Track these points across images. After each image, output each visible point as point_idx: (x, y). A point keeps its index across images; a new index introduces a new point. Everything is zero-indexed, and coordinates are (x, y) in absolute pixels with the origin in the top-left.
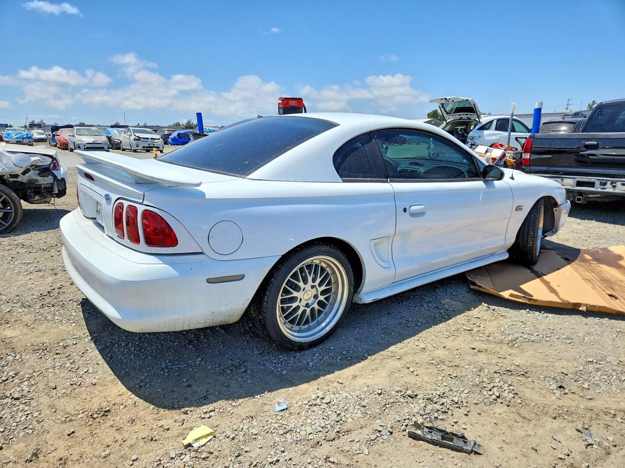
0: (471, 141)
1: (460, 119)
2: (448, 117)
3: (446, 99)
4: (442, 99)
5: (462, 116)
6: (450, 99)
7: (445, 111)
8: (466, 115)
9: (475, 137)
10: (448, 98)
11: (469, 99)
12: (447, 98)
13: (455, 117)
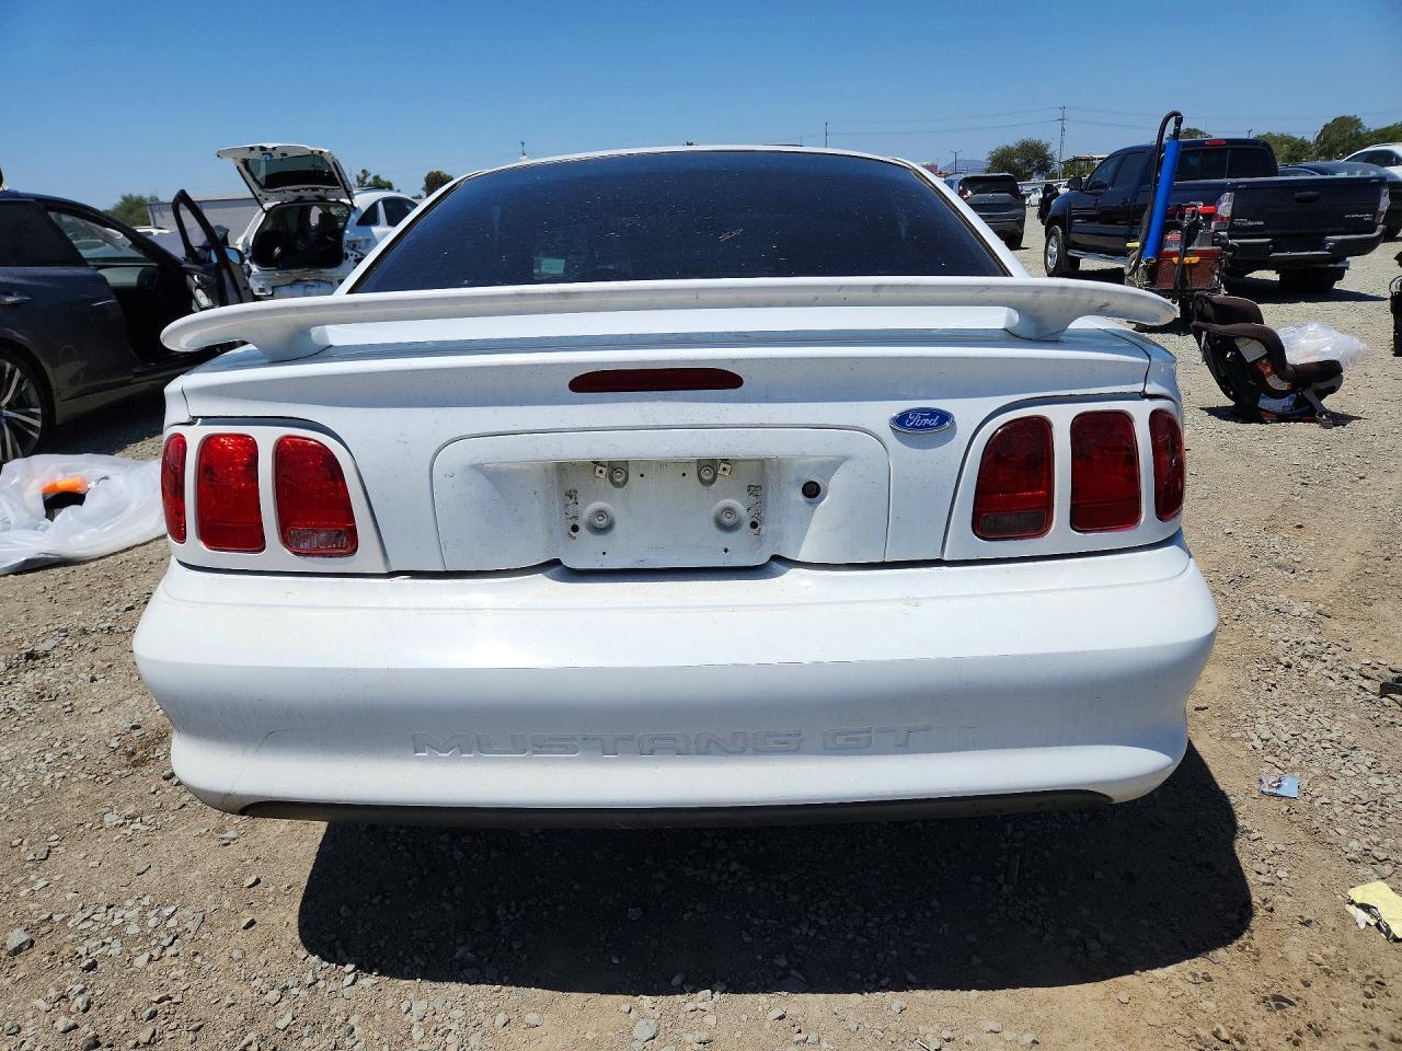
0: (354, 253)
1: (296, 201)
2: (264, 195)
3: (263, 149)
4: (252, 149)
5: (302, 193)
6: (274, 148)
7: (255, 180)
8: (313, 190)
9: (359, 241)
10: (269, 146)
11: (326, 151)
12: (265, 145)
13: (283, 195)
